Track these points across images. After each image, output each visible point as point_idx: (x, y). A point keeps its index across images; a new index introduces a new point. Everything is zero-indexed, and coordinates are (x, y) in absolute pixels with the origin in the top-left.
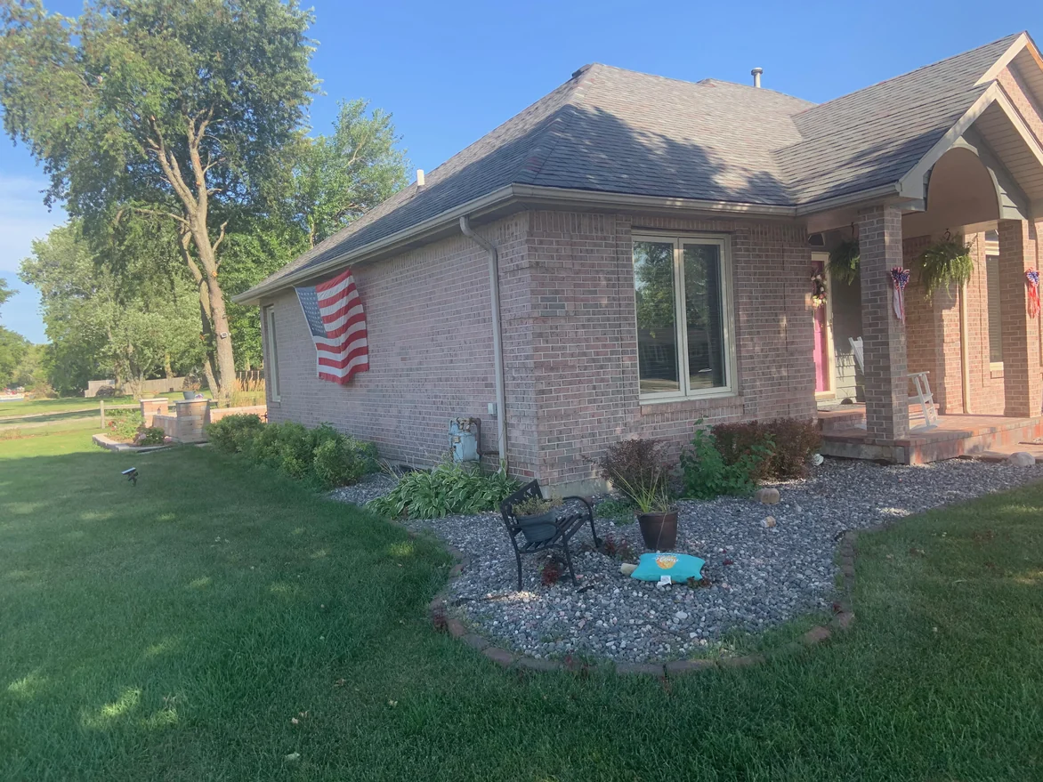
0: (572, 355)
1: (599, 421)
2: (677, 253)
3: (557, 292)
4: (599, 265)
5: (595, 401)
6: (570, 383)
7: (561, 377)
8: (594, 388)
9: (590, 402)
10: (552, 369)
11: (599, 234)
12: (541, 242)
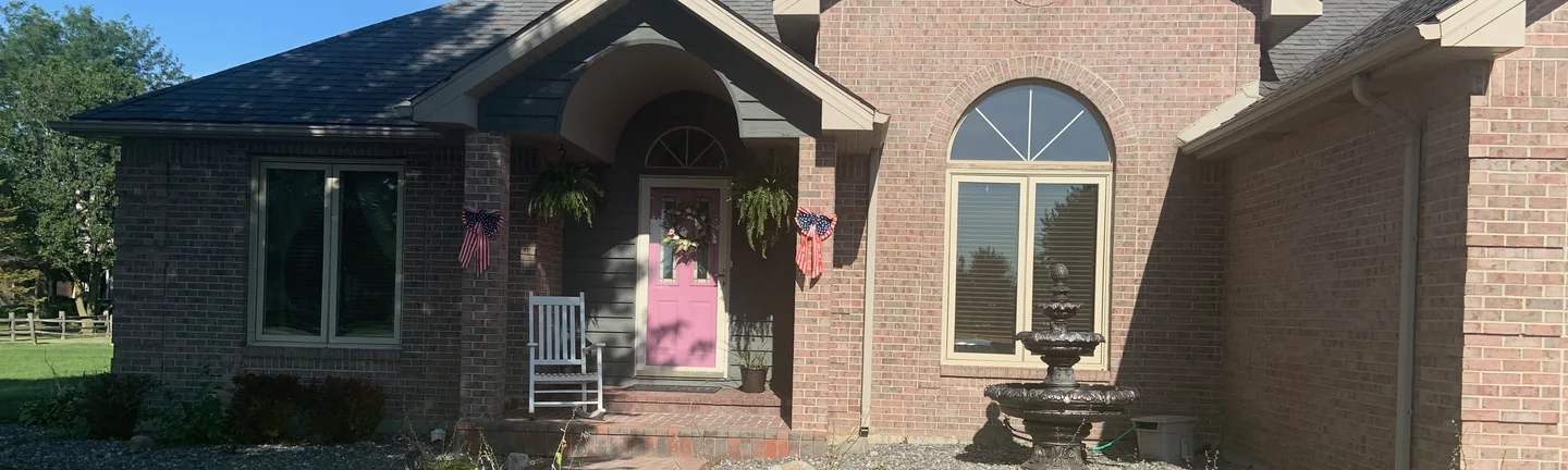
0: (158, 286)
1: (188, 357)
2: (331, 183)
3: (146, 221)
4: (203, 195)
5: (184, 335)
6: (155, 313)
7: (144, 306)
8: (186, 321)
9: (179, 335)
10: (135, 298)
11: (205, 162)
12: (130, 172)
